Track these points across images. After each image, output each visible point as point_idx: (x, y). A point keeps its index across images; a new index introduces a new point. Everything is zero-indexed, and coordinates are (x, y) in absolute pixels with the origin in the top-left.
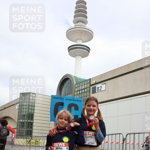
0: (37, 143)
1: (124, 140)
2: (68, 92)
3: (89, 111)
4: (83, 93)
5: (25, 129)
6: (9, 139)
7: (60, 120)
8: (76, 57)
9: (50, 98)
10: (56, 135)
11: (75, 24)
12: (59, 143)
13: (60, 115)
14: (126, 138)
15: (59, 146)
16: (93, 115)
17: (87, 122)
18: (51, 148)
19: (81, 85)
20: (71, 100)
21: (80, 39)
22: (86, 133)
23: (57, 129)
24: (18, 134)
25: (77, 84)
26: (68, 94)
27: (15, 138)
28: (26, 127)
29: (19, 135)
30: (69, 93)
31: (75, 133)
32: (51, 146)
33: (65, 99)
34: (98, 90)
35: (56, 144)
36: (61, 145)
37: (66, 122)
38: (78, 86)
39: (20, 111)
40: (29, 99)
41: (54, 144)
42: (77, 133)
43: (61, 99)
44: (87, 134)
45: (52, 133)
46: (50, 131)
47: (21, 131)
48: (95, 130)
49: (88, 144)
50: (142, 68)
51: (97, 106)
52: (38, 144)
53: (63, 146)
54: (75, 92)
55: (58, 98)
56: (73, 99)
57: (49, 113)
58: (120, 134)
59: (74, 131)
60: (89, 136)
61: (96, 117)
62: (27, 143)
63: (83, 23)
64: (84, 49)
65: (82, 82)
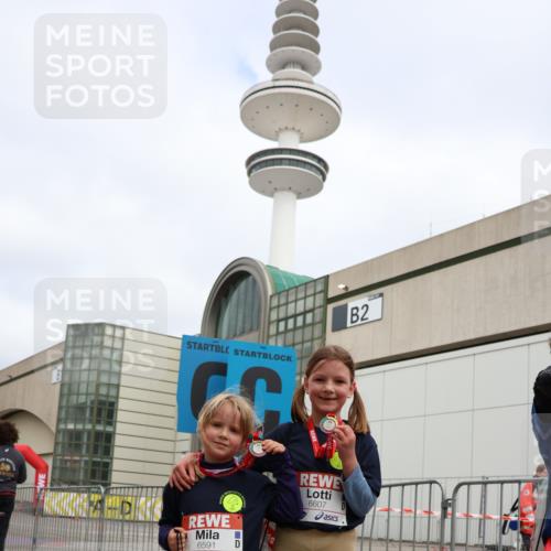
0: (127, 508)
1: (445, 505)
2: (244, 323)
3: (321, 398)
4: (300, 327)
5: (83, 458)
6: (23, 493)
7: (214, 431)
8: (276, 194)
9: (179, 344)
10: (196, 485)
11: (273, 72)
12: (207, 516)
14: (454, 499)
15: (206, 527)
16: (334, 413)
17: (315, 438)
18: (177, 532)
19: (292, 298)
20: (254, 354)
21: (293, 129)
22: (308, 481)
23: (203, 463)
24: (57, 476)
25: (277, 294)
26: (243, 333)
27: (46, 489)
28: (88, 451)
29: (60, 480)
30: (248, 326)
31: (267, 478)
32: (180, 526)
33: (231, 351)
34: (355, 318)
35: (196, 520)
36: (216, 524)
37: (236, 439)
38: (283, 301)
39: (66, 391)
40: (101, 346)
41: (191, 518)
42: (274, 480)
43: (218, 349)
44: (311, 484)
45: (184, 478)
46: (177, 470)
47: (68, 464)
48: (340, 468)
49: (314, 521)
50: (516, 242)
51: (352, 380)
52: (129, 513)
53: (223, 525)
54: (270, 323)
55: (206, 347)
56: (261, 350)
57: (173, 400)
58: (431, 482)
59: (265, 474)
60: (319, 490)
61: (346, 422)
62: (92, 508)
63: (304, 68)
64: (305, 164)
65: (297, 287)
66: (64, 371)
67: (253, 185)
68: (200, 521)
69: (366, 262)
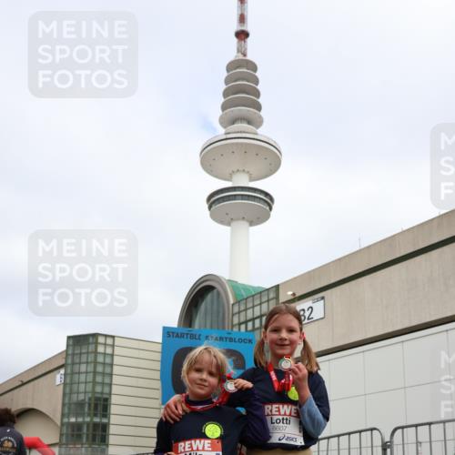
3: (277, 345)
5: (84, 446)
7: (195, 375)
8: (234, 224)
10: (183, 418)
12: (193, 442)
13: (196, 361)
15: (192, 450)
17: (274, 377)
19: (250, 305)
20: (222, 338)
21: (244, 171)
22: (271, 411)
25: (238, 302)
28: (87, 440)
33: (204, 337)
35: (184, 446)
36: (201, 448)
37: (213, 381)
38: (242, 308)
39: (68, 391)
40: (96, 353)
41: (180, 444)
43: (193, 336)
44: (274, 413)
45: (173, 413)
46: (168, 407)
47: (72, 451)
48: (297, 399)
49: (278, 442)
53: (206, 448)
54: (233, 326)
55: (182, 336)
56: (229, 336)
63: (249, 122)
64: (254, 198)
65: (253, 296)
66: (65, 374)
67: (214, 217)
68: (187, 446)
69: (309, 272)
